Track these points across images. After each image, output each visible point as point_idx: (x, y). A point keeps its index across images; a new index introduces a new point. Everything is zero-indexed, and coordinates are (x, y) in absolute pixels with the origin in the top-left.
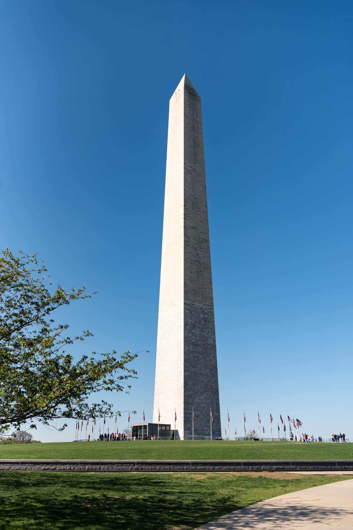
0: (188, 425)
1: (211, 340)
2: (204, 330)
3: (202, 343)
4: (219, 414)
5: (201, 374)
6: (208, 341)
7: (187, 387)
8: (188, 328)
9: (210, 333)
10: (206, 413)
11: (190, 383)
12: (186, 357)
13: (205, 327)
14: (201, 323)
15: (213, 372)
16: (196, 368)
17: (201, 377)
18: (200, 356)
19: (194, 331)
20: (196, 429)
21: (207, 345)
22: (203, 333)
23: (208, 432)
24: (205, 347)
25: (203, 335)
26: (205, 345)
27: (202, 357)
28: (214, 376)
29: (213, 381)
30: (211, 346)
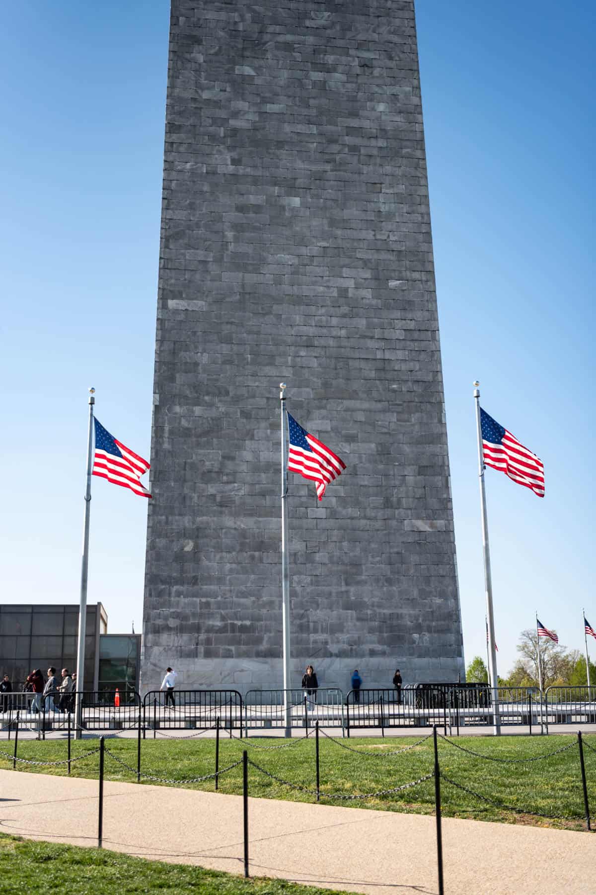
0: (183, 600)
1: (381, 107)
2: (330, 59)
3: (314, 130)
4: (440, 523)
5: (298, 300)
6: (354, 114)
7: (180, 378)
8: (201, 58)
9: (376, 72)
10: (332, 522)
11: (204, 359)
12: (180, 215)
13: (340, 43)
14: (308, 23)
15: (393, 284)
16: (257, 270)
17: (298, 319)
18: (296, 201)
19: (248, 71)
20: (248, 623)
21: (348, 140)
22: (316, 76)
23: (343, 637)
24: (335, 148)
25: (322, 86)
26: (332, 141)
27: (304, 205)
28: (407, 306)
29: (400, 334)
30: (381, 143)
